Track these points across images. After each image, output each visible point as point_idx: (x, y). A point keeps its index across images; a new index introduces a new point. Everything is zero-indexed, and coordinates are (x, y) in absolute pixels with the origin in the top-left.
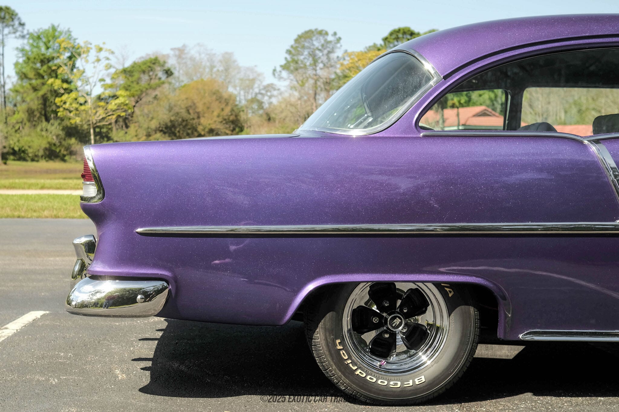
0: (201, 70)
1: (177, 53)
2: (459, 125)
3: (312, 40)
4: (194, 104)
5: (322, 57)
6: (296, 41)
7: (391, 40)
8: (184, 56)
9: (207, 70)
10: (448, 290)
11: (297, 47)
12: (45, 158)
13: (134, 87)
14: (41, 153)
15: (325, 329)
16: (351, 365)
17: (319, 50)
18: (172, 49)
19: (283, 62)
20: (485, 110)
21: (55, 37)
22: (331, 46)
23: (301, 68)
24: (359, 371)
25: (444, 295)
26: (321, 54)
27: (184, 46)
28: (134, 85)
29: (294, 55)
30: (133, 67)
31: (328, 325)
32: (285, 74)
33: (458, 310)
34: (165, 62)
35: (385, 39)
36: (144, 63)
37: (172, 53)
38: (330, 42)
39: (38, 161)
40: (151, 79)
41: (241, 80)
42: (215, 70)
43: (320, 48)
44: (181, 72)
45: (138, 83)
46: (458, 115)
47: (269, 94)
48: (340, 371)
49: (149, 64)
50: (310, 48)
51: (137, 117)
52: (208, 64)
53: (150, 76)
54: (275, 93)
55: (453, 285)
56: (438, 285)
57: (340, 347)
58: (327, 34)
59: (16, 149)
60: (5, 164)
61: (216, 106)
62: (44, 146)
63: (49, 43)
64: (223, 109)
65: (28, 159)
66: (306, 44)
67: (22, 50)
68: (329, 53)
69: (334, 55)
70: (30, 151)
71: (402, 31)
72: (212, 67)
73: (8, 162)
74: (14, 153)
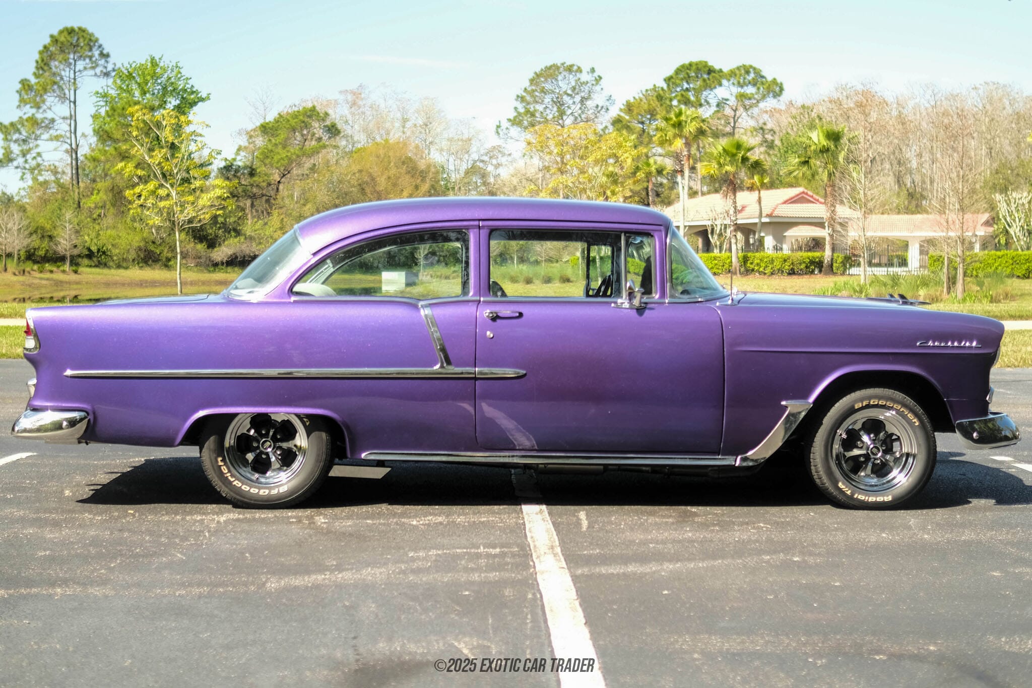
0: (388, 125)
1: (350, 98)
2: (760, 216)
3: (556, 80)
4: (373, 179)
5: (573, 107)
6: (532, 81)
7: (678, 81)
8: (360, 103)
9: (397, 125)
10: (305, 420)
11: (533, 91)
12: (138, 263)
13: (278, 153)
14: (132, 255)
15: (210, 450)
16: (230, 478)
17: (568, 95)
18: (341, 92)
19: (512, 114)
20: (803, 192)
21: (155, 77)
22: (586, 89)
23: (540, 123)
24: (237, 482)
25: (304, 423)
26: (571, 102)
27: (360, 86)
28: (279, 149)
29: (528, 103)
30: (276, 121)
31: (212, 446)
32: (515, 131)
33: (313, 434)
34: (326, 114)
35: (668, 80)
36: (295, 115)
37: (341, 98)
38: (586, 83)
39: (126, 268)
40: (306, 140)
41: (450, 140)
42: (409, 124)
43: (569, 92)
44: (356, 127)
45: (284, 148)
46: (759, 201)
47: (494, 162)
48: (221, 481)
49: (301, 117)
50: (553, 92)
51: (283, 198)
52: (399, 115)
53: (303, 135)
54: (503, 160)
55: (309, 416)
56: (298, 415)
57: (221, 463)
58: (579, 70)
59: (94, 249)
60: (76, 272)
61: (406, 181)
62: (137, 245)
63: (147, 84)
64: (417, 187)
65: (111, 264)
66: (548, 86)
67: (105, 96)
68: (583, 101)
69: (589, 103)
70: (115, 251)
71: (694, 67)
72: (405, 121)
73: (81, 269)
74: (90, 255)
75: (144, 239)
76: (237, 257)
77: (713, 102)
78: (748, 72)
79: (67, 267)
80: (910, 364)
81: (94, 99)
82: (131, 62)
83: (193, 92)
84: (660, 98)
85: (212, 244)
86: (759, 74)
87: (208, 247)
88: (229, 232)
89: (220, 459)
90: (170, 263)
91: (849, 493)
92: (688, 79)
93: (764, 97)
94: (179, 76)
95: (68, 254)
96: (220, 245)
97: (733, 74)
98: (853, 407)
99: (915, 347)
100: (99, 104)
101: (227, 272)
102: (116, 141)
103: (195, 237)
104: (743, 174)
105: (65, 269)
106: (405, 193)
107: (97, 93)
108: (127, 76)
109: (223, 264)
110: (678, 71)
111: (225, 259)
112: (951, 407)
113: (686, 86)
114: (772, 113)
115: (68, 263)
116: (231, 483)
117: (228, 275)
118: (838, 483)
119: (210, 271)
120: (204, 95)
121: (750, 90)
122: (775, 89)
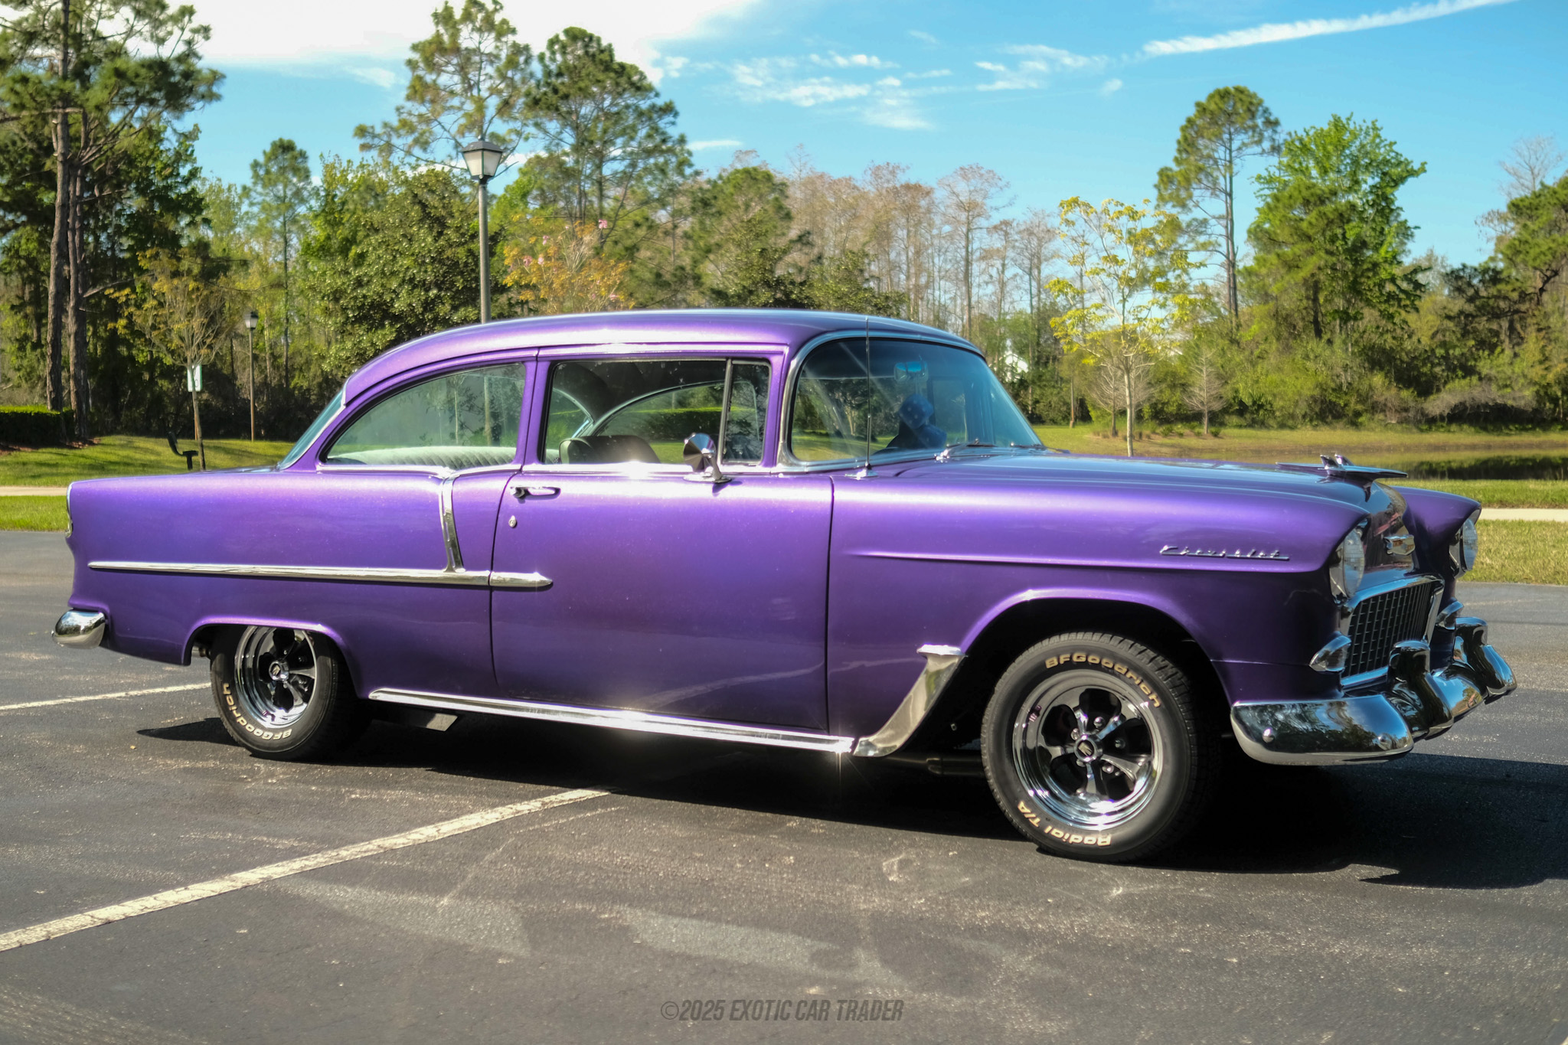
10: (311, 638)
12: (1311, 421)
13: (1537, 245)
14: (1302, 408)
15: (216, 672)
16: (235, 712)
21: (1341, 146)
24: (242, 718)
28: (1539, 238)
30: (1537, 195)
31: (219, 668)
39: (1292, 428)
51: (1547, 314)
57: (226, 692)
59: (1248, 401)
60: (1216, 435)
62: (1309, 393)
63: (1328, 158)
65: (1271, 422)
67: (1270, 180)
70: (1278, 404)
73: (1224, 431)
74: (1242, 410)
75: (1319, 385)
76: (1466, 408)
79: (1204, 429)
81: (1257, 186)
82: (1307, 128)
83: (1399, 163)
85: (1426, 388)
87: (1420, 395)
88: (1454, 371)
89: (226, 686)
90: (1360, 420)
91: (1036, 822)
94: (1378, 141)
95: (1205, 410)
96: (1439, 390)
98: (1045, 665)
99: (1157, 557)
100: (1262, 193)
101: (1449, 431)
102: (1280, 244)
103: (1399, 380)
105: (1201, 430)
107: (1259, 177)
108: (1301, 150)
109: (1442, 418)
111: (1447, 411)
112: (1224, 675)
115: (1205, 421)
116: (235, 719)
117: (1451, 435)
118: (1018, 803)
119: (1422, 431)
120: (1416, 166)
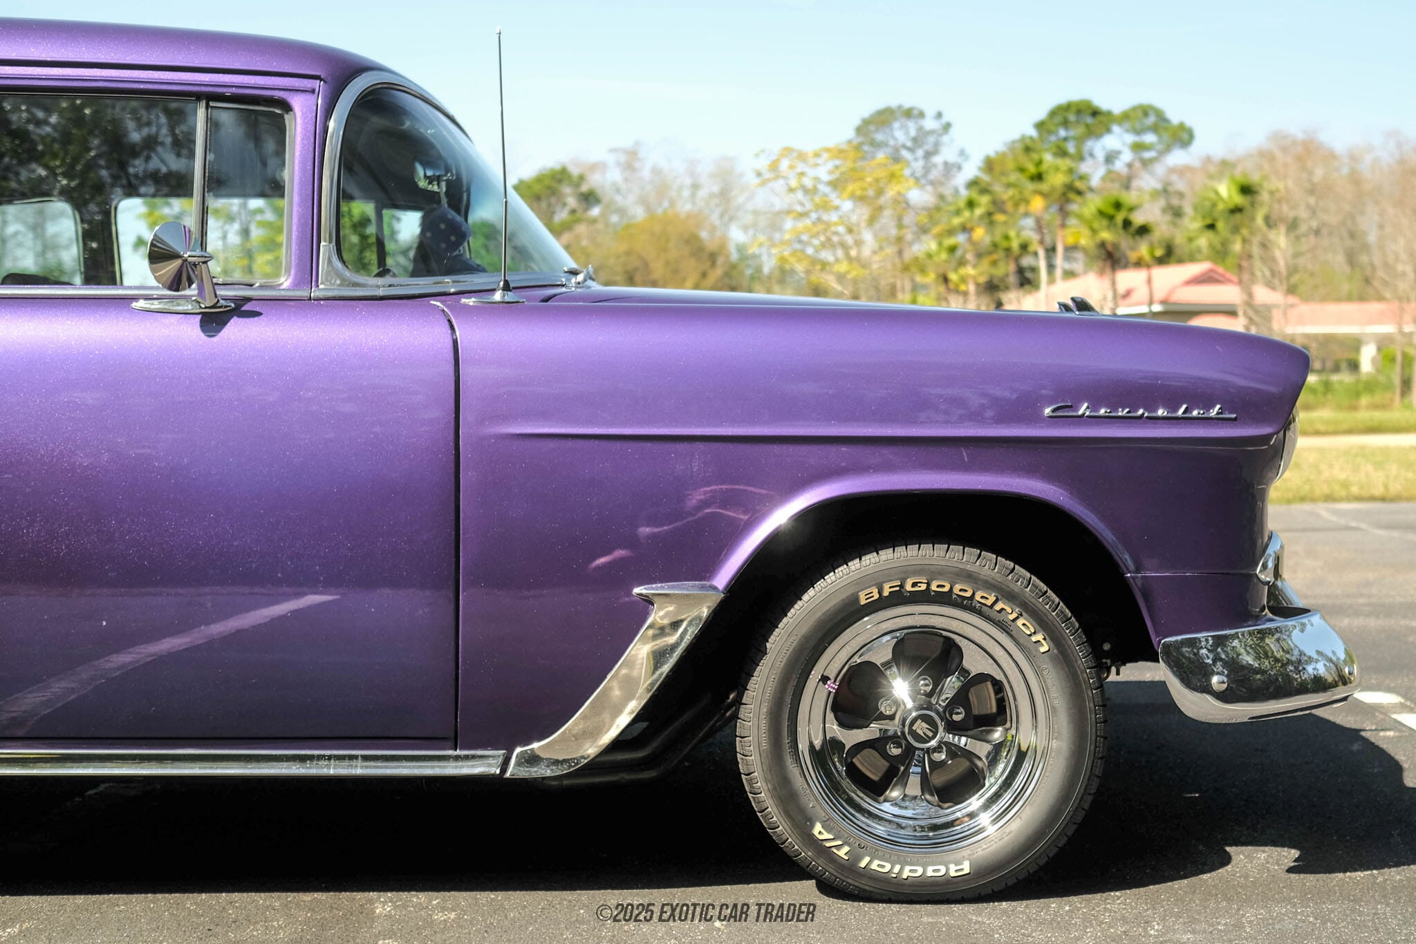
0: (673, 194)
1: (623, 158)
2: (1151, 303)
3: (892, 129)
4: (646, 264)
5: (914, 165)
6: (859, 130)
7: (1052, 128)
8: (637, 165)
9: (686, 193)
11: (861, 144)
17: (909, 149)
18: (613, 150)
19: (832, 175)
20: (1210, 269)
22: (931, 139)
26: (911, 158)
27: (637, 143)
34: (582, 178)
35: (1040, 126)
36: (540, 180)
37: (610, 158)
38: (932, 132)
40: (553, 212)
41: (756, 213)
42: (701, 193)
43: (909, 144)
46: (1149, 281)
49: (547, 182)
50: (887, 145)
52: (688, 181)
53: (550, 206)
58: (921, 115)
61: (691, 267)
64: (704, 275)
66: (879, 137)
68: (928, 155)
69: (938, 160)
71: (1074, 109)
72: (695, 187)
77: (1100, 155)
78: (1146, 114)
80: (1030, 471)
84: (1028, 150)
86: (1161, 116)
91: (842, 853)
92: (1065, 124)
93: (1168, 149)
97: (1125, 117)
98: (856, 599)
99: (1037, 419)
104: (1125, 242)
106: (689, 283)
110: (1053, 113)
112: (1146, 597)
113: (1062, 133)
114: (1182, 171)
118: (812, 826)
121: (1150, 138)
122: (1182, 136)
